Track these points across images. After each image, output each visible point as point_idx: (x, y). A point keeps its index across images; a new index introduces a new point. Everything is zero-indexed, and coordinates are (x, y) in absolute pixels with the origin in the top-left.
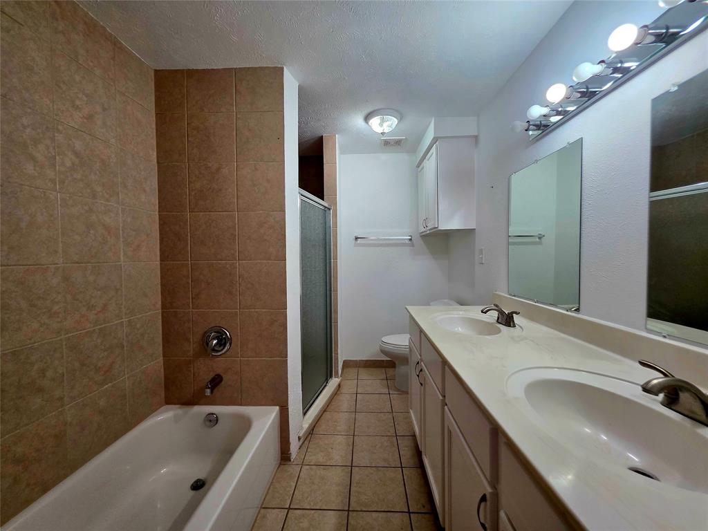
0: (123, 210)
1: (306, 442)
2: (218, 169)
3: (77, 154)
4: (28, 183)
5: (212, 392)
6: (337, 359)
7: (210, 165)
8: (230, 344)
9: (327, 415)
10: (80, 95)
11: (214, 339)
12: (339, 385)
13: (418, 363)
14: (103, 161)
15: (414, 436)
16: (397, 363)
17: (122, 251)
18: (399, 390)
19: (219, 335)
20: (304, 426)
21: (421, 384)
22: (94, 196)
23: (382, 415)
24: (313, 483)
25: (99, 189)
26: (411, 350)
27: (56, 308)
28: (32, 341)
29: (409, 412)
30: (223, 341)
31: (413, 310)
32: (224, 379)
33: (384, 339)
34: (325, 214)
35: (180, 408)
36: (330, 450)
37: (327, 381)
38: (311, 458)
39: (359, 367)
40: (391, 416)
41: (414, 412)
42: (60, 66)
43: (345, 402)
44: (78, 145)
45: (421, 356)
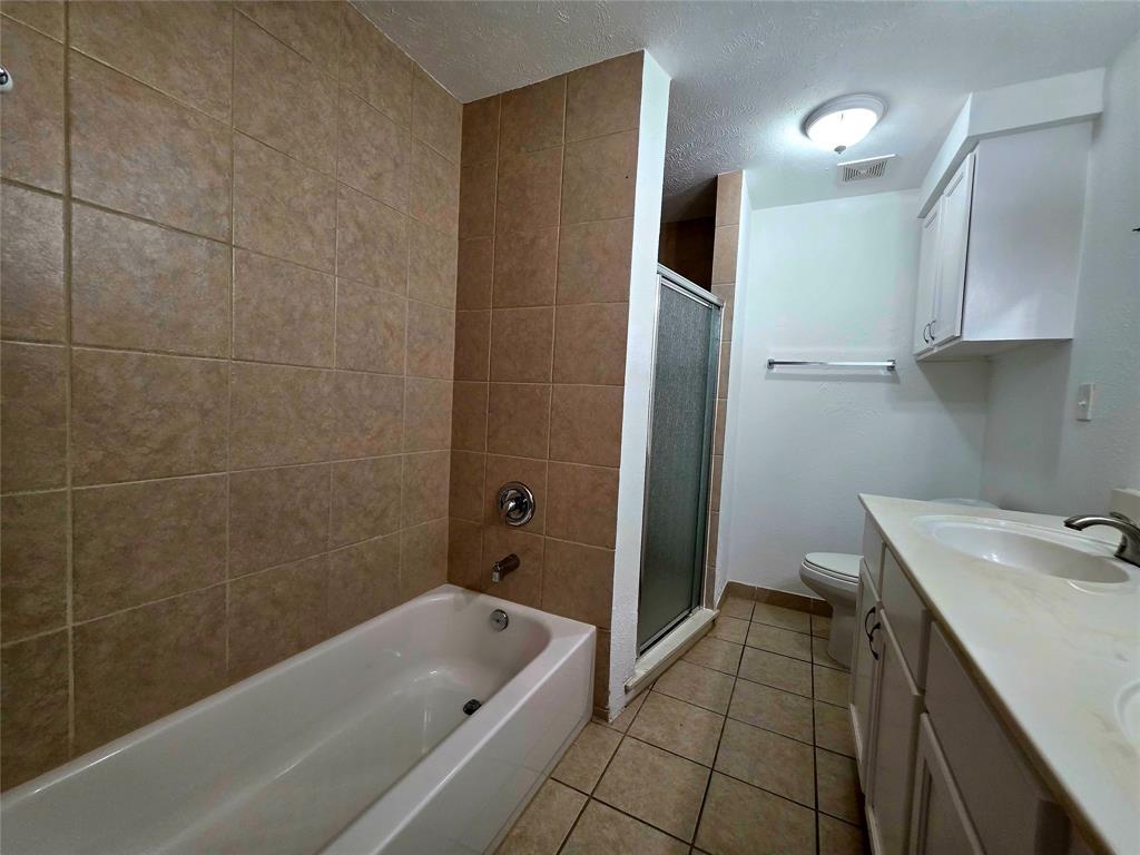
0: (411, 304)
1: (639, 700)
2: (533, 241)
3: (360, 226)
4: (305, 263)
5: (501, 578)
6: (712, 576)
7: (523, 234)
8: (533, 513)
9: (683, 667)
10: (369, 148)
11: (511, 500)
12: (713, 621)
13: (873, 610)
14: (390, 237)
15: (853, 759)
16: (834, 609)
17: (405, 359)
18: (833, 661)
19: (519, 495)
20: (637, 671)
21: (876, 656)
22: (377, 284)
23: (790, 697)
24: (638, 771)
25: (383, 273)
26: (862, 585)
27: (325, 425)
28: (299, 461)
29: (847, 709)
30: (522, 506)
31: (876, 505)
32: (521, 564)
33: (812, 557)
34: (709, 316)
35: (463, 592)
36: (678, 728)
37: (690, 609)
38: (643, 729)
39: (757, 600)
40: (808, 705)
41: (859, 712)
42: (347, 110)
43: (719, 654)
44: (362, 214)
45: (880, 597)
